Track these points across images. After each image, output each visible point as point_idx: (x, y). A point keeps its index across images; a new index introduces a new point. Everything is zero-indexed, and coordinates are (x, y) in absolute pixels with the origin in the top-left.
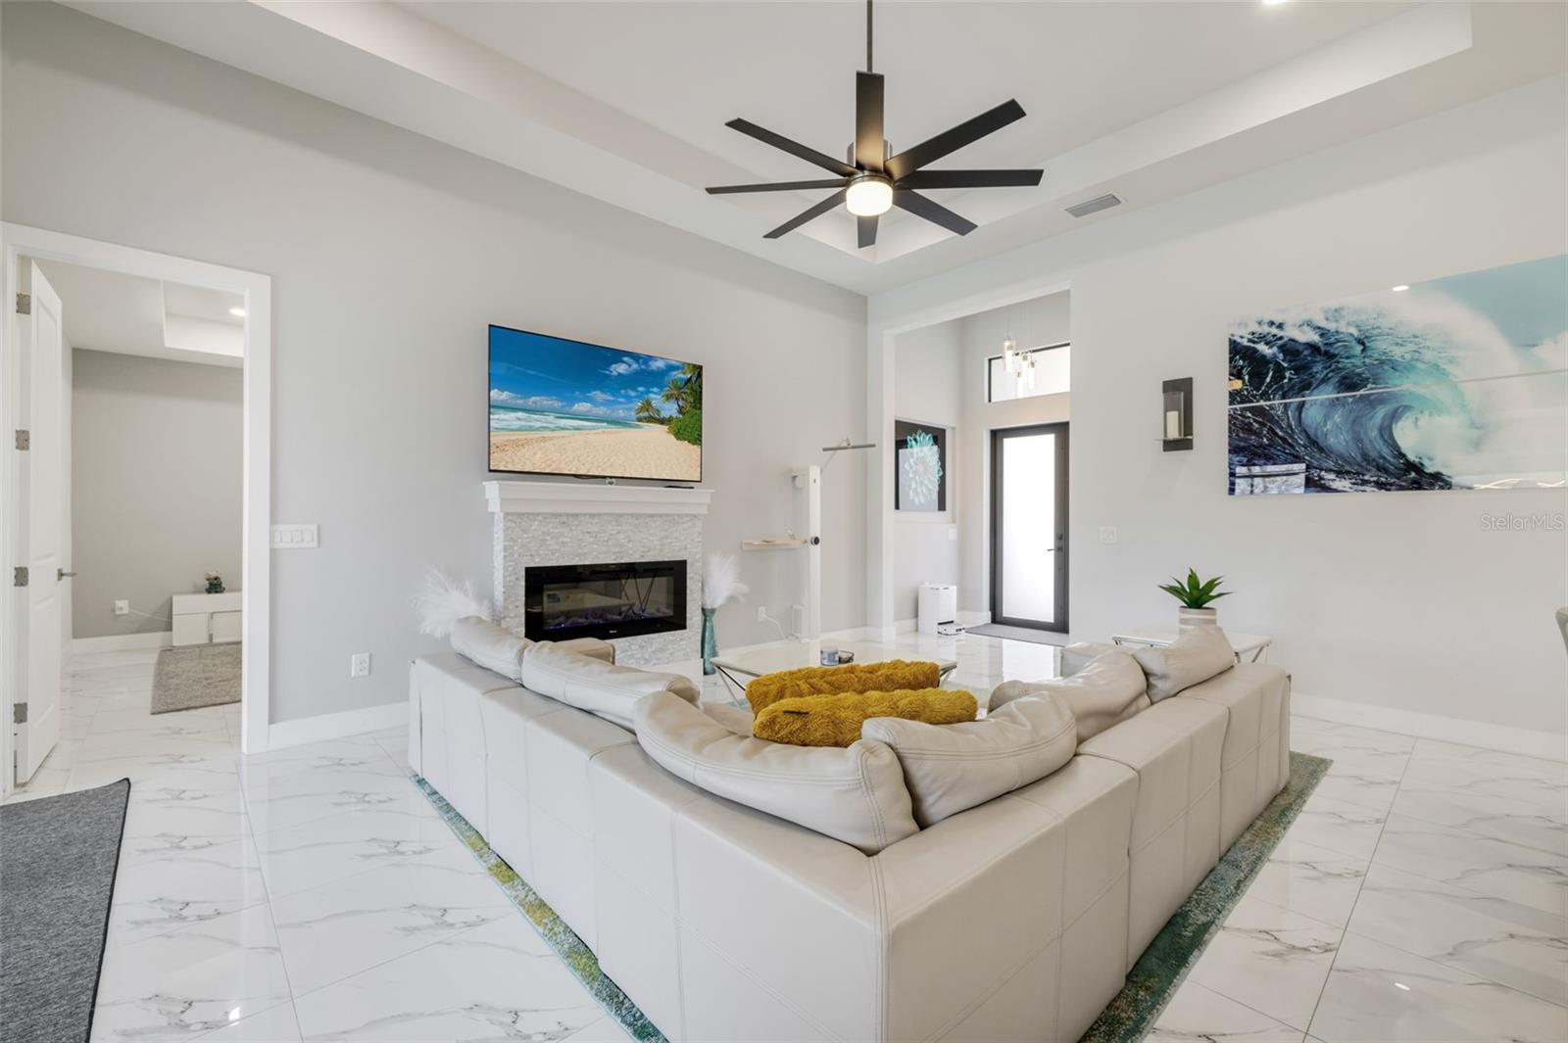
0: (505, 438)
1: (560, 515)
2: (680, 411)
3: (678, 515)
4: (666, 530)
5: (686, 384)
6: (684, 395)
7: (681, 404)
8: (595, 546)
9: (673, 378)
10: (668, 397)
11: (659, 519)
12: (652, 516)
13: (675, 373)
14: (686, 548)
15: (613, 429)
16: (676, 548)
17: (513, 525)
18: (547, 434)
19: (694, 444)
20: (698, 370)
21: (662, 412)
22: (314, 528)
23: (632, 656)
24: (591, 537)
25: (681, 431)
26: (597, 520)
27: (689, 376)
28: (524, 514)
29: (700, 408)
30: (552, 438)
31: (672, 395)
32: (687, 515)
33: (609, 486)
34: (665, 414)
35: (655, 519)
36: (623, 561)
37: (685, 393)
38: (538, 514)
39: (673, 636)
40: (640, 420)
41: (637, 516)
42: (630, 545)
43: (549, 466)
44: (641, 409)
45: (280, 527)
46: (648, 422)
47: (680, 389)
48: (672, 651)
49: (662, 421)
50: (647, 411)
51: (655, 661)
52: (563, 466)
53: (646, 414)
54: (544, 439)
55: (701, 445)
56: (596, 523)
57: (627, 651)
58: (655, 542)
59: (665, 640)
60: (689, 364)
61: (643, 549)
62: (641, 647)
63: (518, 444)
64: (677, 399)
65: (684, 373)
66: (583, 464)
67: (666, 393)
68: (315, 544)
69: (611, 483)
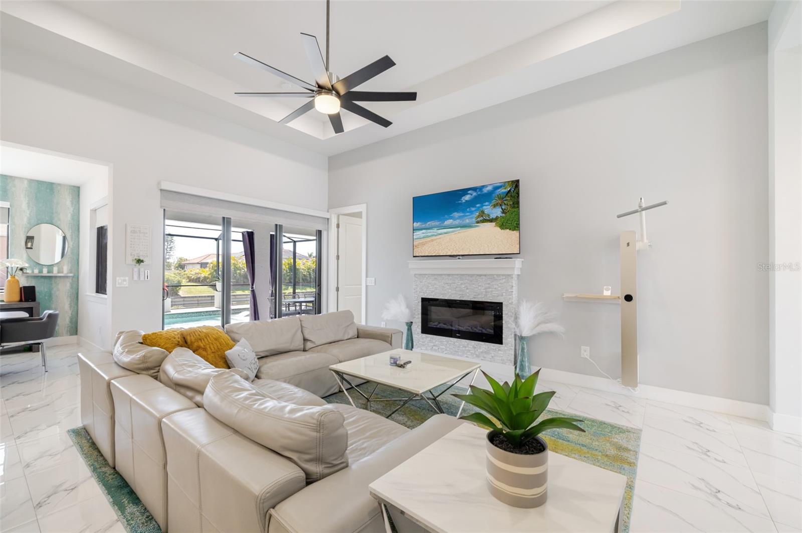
0: (418, 242)
1: (434, 275)
2: (503, 212)
3: (497, 275)
4: (489, 284)
5: (507, 195)
6: (505, 202)
7: (503, 207)
8: (450, 290)
9: (498, 194)
10: (495, 206)
11: (484, 277)
12: (480, 275)
13: (499, 190)
14: (502, 295)
15: (464, 230)
16: (496, 295)
17: (417, 279)
18: (434, 238)
19: (513, 230)
20: (516, 184)
21: (491, 215)
22: (374, 279)
23: (469, 351)
24: (448, 286)
25: (504, 224)
26: (450, 278)
27: (509, 189)
28: (421, 275)
29: (518, 207)
30: (436, 239)
31: (497, 203)
32: (503, 275)
33: (459, 260)
34: (493, 216)
35: (482, 277)
36: (464, 299)
37: (506, 200)
38: (426, 275)
39: (494, 346)
40: (478, 222)
41: (472, 276)
42: (467, 291)
43: (434, 252)
44: (478, 217)
45: (368, 279)
46: (483, 222)
47: (503, 198)
48: (493, 355)
49: (491, 221)
50: (482, 216)
51: (483, 358)
52: (440, 252)
53: (481, 218)
54: (432, 241)
55: (519, 230)
56: (451, 279)
57: (466, 347)
58: (482, 290)
59: (488, 348)
60: (509, 182)
61: (475, 294)
62: (474, 348)
63: (423, 244)
64: (501, 205)
65: (505, 189)
66: (449, 250)
67: (494, 203)
68: (374, 284)
69: (459, 259)
